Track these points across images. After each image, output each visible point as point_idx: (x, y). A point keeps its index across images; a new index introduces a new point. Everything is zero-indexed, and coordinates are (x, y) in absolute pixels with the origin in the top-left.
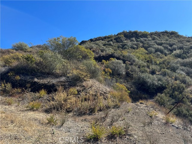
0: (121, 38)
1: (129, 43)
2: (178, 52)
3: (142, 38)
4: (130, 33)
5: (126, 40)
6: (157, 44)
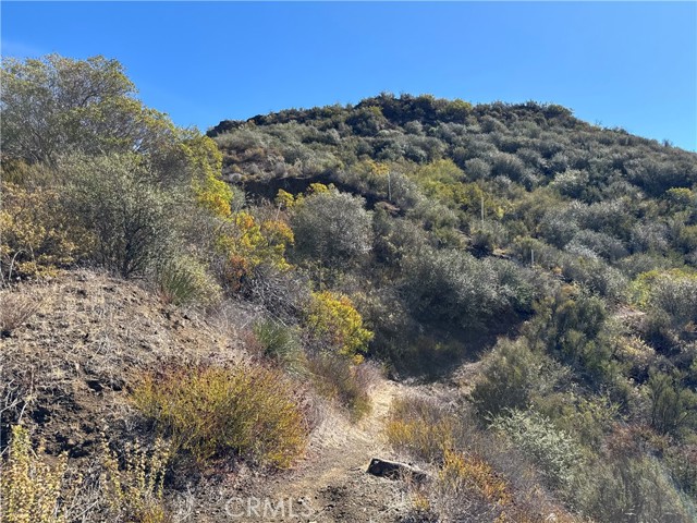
0: (370, 117)
1: (399, 138)
2: (571, 176)
3: (447, 122)
4: (406, 103)
5: (388, 127)
6: (498, 146)
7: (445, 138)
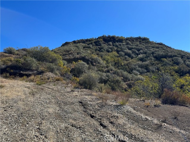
4: (109, 37)
5: (104, 44)
7: (117, 46)
